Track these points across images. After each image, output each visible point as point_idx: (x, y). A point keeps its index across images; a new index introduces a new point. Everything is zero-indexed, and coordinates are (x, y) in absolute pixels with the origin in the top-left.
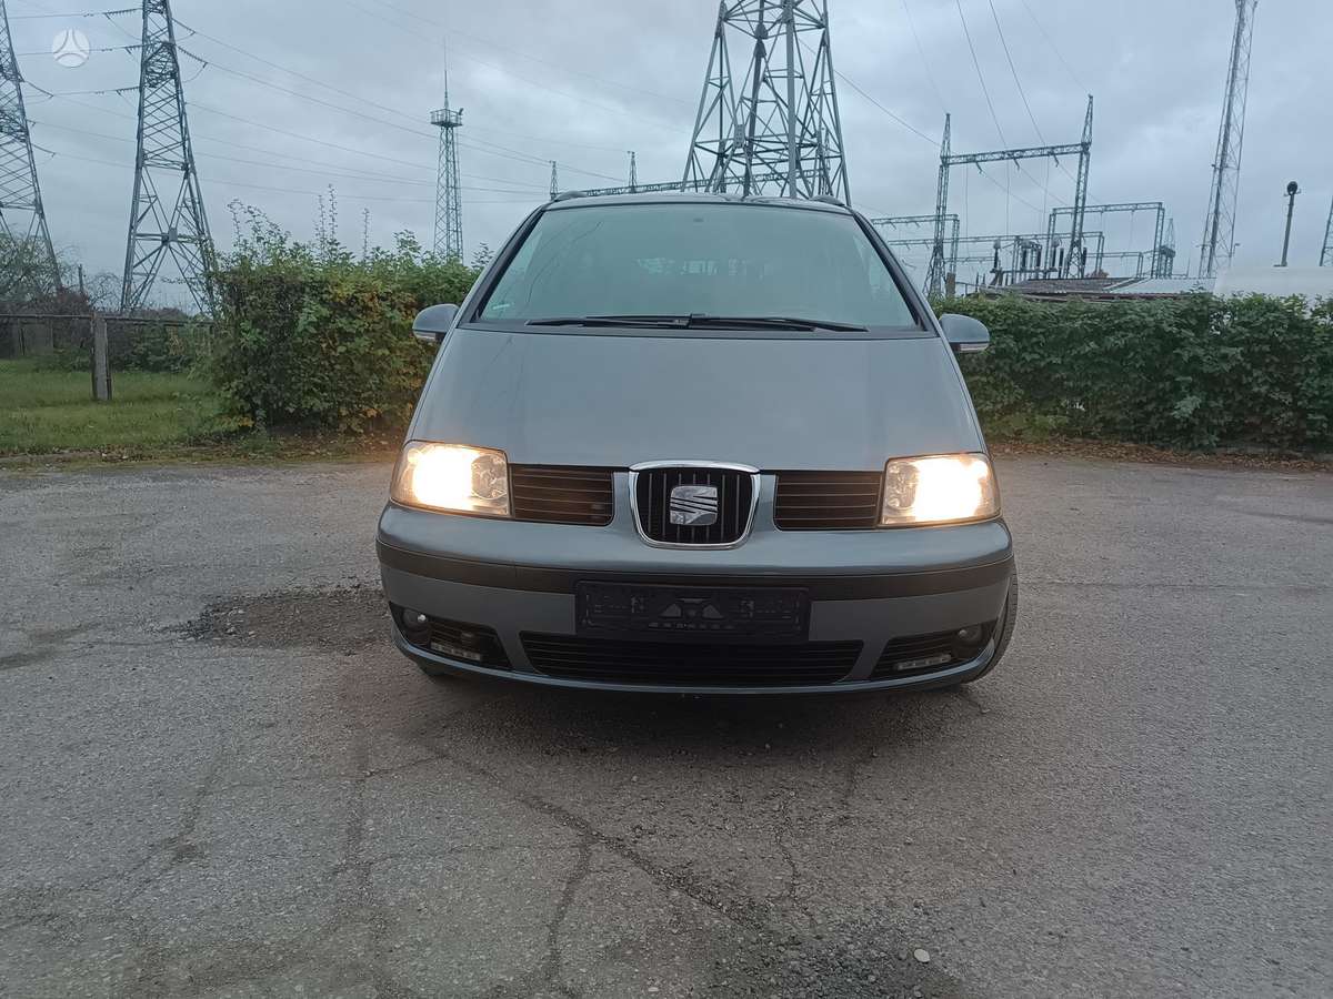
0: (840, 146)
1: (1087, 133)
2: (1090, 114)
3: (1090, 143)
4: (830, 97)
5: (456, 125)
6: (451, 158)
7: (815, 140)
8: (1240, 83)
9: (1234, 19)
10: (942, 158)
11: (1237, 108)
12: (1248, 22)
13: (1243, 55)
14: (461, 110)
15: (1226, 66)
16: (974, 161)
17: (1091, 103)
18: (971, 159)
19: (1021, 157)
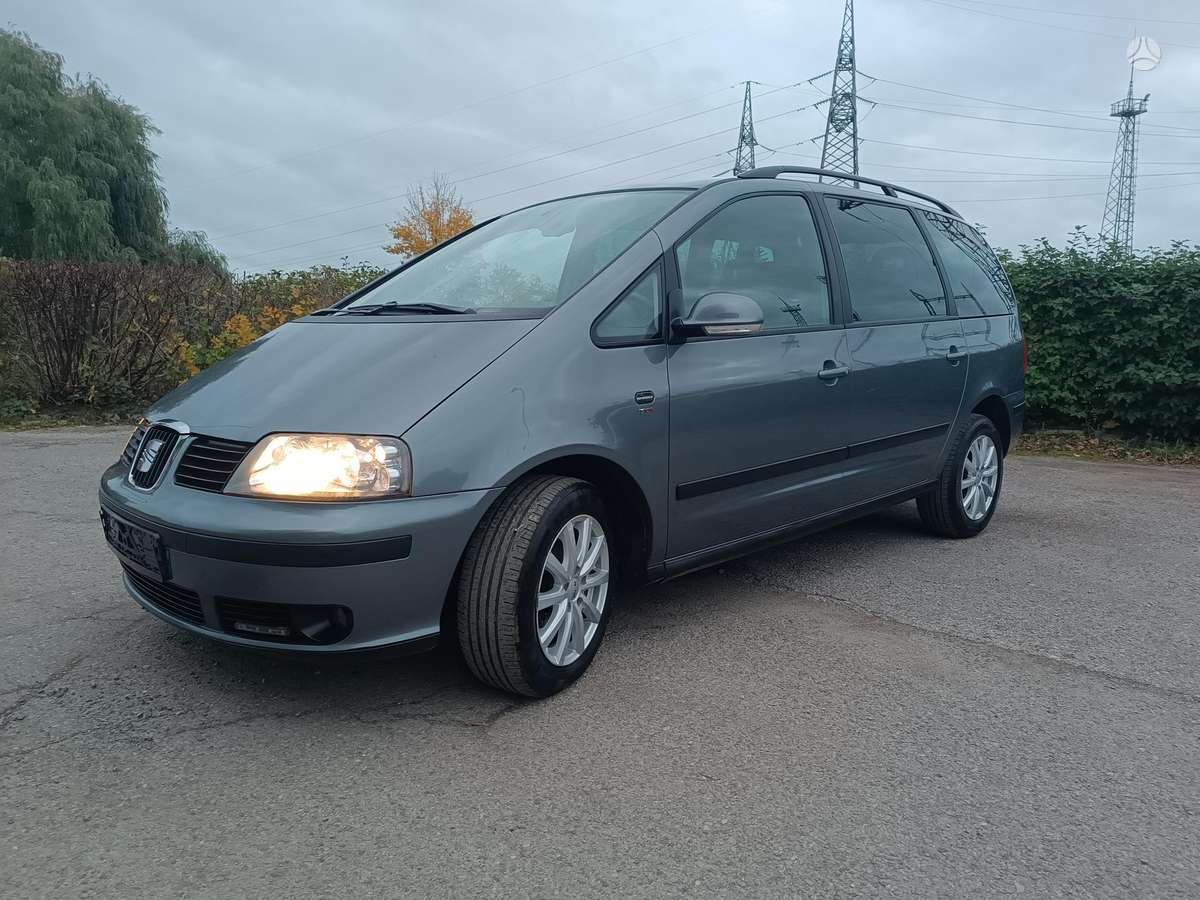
5: (1138, 113)
6: (1130, 147)
14: (1148, 96)
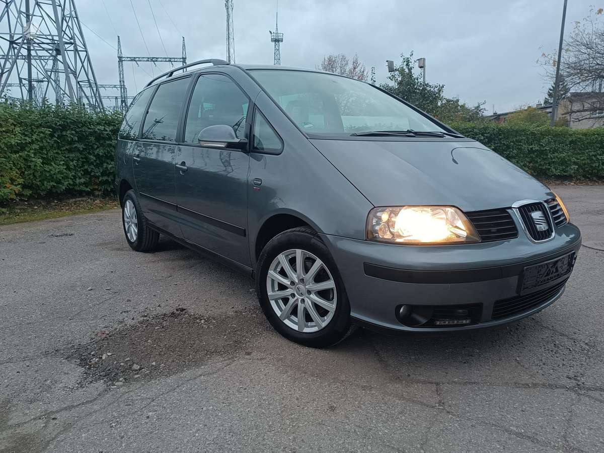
0: (84, 45)
1: (184, 53)
2: (184, 45)
3: (186, 58)
4: (75, 19)
7: (72, 41)
8: (231, 40)
9: (226, 14)
10: (119, 57)
11: (232, 51)
12: (231, 15)
13: (231, 29)
15: (226, 33)
16: (135, 61)
17: (184, 40)
18: (133, 59)
19: (156, 61)
